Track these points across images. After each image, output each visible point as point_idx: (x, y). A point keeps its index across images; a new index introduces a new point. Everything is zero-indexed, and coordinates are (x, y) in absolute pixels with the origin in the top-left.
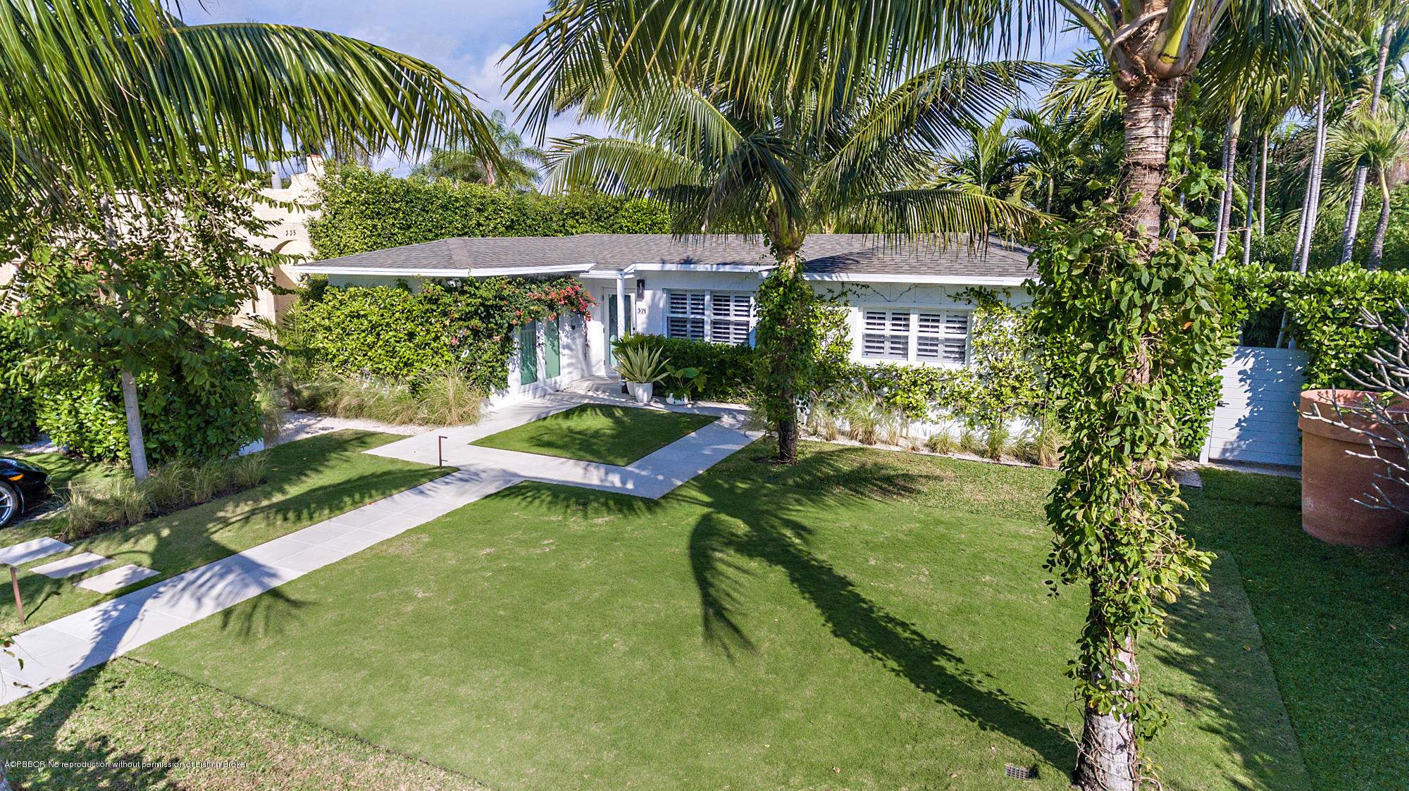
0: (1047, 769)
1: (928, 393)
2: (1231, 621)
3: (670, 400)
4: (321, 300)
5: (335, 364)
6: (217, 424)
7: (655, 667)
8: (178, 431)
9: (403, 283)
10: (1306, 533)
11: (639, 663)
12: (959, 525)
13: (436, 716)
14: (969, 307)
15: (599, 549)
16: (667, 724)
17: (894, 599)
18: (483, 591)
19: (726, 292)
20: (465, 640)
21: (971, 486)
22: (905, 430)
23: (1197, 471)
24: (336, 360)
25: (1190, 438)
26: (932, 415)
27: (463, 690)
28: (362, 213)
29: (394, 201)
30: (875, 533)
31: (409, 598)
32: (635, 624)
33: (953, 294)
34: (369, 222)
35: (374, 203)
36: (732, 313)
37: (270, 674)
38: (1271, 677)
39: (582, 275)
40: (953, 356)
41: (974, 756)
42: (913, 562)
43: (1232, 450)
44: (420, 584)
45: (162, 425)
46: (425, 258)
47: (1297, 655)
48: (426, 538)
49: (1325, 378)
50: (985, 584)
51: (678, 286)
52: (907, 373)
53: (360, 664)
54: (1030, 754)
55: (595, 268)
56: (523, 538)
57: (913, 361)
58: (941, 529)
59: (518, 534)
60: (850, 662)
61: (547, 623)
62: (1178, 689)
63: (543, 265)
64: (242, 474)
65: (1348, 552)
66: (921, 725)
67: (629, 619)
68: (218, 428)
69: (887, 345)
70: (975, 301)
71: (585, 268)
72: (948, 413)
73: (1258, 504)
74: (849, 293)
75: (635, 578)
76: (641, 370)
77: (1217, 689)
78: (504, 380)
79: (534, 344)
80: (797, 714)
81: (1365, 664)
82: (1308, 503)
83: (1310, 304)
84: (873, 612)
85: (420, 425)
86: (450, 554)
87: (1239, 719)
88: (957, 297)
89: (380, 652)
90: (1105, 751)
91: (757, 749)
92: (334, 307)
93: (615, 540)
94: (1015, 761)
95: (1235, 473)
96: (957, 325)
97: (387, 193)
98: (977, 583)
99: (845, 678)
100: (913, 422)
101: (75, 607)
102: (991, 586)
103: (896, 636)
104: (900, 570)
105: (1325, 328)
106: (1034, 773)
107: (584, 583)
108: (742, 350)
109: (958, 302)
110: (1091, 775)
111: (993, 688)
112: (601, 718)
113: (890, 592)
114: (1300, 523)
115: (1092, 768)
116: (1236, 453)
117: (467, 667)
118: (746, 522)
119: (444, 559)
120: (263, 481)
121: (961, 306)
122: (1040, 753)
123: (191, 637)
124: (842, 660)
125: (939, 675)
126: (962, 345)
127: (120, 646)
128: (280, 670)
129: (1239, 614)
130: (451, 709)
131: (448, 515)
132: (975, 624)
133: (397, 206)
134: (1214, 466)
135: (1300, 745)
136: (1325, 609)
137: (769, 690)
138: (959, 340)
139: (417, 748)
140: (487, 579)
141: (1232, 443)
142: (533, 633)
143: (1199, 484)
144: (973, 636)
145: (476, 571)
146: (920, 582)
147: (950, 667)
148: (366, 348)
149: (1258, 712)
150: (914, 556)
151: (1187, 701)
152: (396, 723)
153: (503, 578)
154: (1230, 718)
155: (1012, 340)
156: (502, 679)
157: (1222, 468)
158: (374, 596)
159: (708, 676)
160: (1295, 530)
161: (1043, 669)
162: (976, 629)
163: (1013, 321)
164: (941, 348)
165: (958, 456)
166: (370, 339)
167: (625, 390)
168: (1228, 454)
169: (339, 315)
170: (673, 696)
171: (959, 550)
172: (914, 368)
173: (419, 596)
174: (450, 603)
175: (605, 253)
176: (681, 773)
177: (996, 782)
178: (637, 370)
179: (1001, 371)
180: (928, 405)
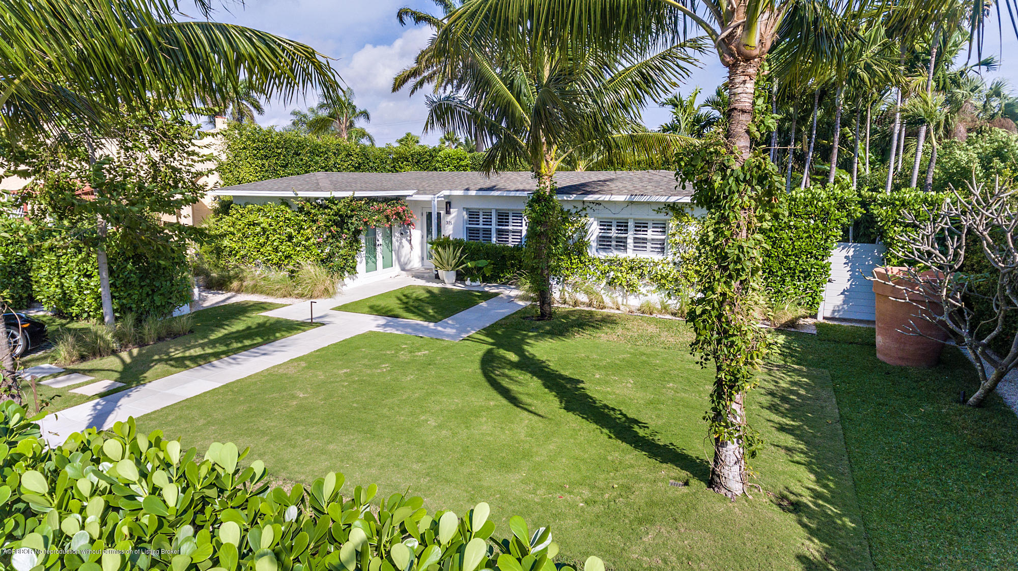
0: (694, 482)
1: (641, 275)
2: (822, 407)
3: (468, 282)
4: (228, 214)
5: (237, 257)
6: (160, 292)
7: (454, 434)
8: (133, 297)
9: (285, 202)
10: (878, 359)
11: (444, 432)
12: (656, 355)
13: (314, 461)
14: (667, 217)
15: (418, 370)
16: (462, 464)
17: (609, 397)
18: (342, 393)
19: (506, 210)
20: (332, 420)
21: (666, 333)
22: (625, 300)
23: (815, 324)
24: (238, 255)
25: (810, 303)
26: (643, 290)
27: (331, 447)
28: (255, 156)
29: (277, 148)
30: (601, 360)
31: (294, 397)
32: (442, 411)
33: (657, 209)
34: (259, 161)
35: (263, 149)
36: (511, 224)
37: (206, 439)
38: (842, 437)
39: (408, 198)
40: (657, 250)
41: (651, 477)
42: (624, 376)
43: (839, 311)
44: (300, 389)
45: (122, 294)
46: (300, 185)
47: (860, 425)
48: (303, 364)
49: (895, 261)
50: (669, 388)
51: (474, 206)
52: (626, 261)
53: (263, 433)
54: (684, 474)
55: (417, 193)
56: (367, 363)
57: (630, 254)
58: (644, 358)
59: (366, 361)
60: (579, 430)
61: (385, 411)
62: (782, 444)
63: (381, 190)
64: (176, 326)
65: (903, 369)
66: (620, 463)
67: (438, 408)
68: (161, 295)
69: (614, 243)
70: (671, 213)
71: (410, 193)
72: (653, 288)
73: (851, 343)
74: (588, 209)
75: (443, 385)
76: (448, 262)
77: (807, 443)
78: (354, 268)
79: (375, 245)
80: (543, 458)
81: (901, 430)
82: (879, 340)
83: (887, 212)
84: (595, 403)
85: (296, 298)
86: (319, 373)
87: (817, 458)
88: (659, 211)
89: (277, 426)
90: (726, 465)
91: (517, 476)
92: (237, 218)
93: (430, 364)
94: (675, 479)
95: (839, 326)
96: (659, 230)
97: (272, 141)
98: (664, 387)
99: (575, 439)
100: (631, 295)
101: (72, 403)
102: (672, 389)
103: (609, 416)
104: (615, 381)
105: (895, 228)
106: (686, 484)
107: (409, 389)
108: (518, 248)
109: (659, 214)
110: (718, 481)
111: (668, 443)
112: (419, 460)
113: (608, 392)
114: (875, 354)
115: (718, 476)
116: (841, 313)
117: (333, 435)
118: (516, 354)
119: (316, 376)
120: (191, 331)
121: (662, 217)
122: (691, 473)
123: (152, 420)
124: (574, 430)
125: (635, 437)
126: (663, 242)
127: (105, 424)
128: (212, 437)
129: (827, 404)
130: (324, 457)
131: (317, 351)
132: (660, 410)
133: (279, 151)
134: (826, 322)
135: (852, 471)
136: (881, 401)
137: (527, 446)
138: (660, 240)
139: (303, 478)
140: (345, 387)
141: (838, 306)
142: (376, 416)
143: (815, 332)
144: (658, 416)
145: (337, 382)
146: (627, 387)
147: (641, 432)
148: (259, 246)
149: (830, 454)
150: (625, 373)
151: (788, 449)
152: (289, 464)
153: (355, 386)
154: (813, 458)
155: (694, 239)
156: (356, 441)
157: (830, 323)
158: (271, 396)
159: (488, 438)
160: (871, 358)
161: (700, 434)
162: (659, 412)
163: (696, 227)
164: (649, 245)
165: (659, 316)
166: (262, 240)
167: (437, 277)
168: (836, 314)
169: (240, 224)
170: (466, 449)
171: (654, 369)
172: (631, 258)
173: (301, 396)
174: (321, 400)
175: (424, 184)
176: (470, 489)
177: (663, 489)
178: (445, 262)
179: (688, 259)
180: (640, 283)
